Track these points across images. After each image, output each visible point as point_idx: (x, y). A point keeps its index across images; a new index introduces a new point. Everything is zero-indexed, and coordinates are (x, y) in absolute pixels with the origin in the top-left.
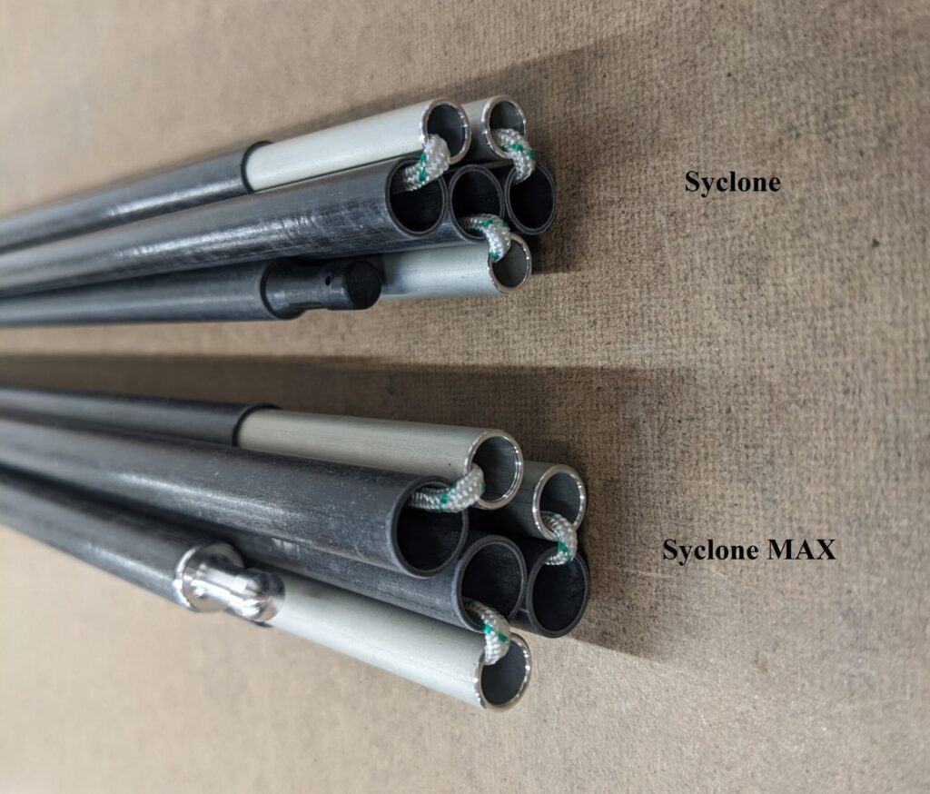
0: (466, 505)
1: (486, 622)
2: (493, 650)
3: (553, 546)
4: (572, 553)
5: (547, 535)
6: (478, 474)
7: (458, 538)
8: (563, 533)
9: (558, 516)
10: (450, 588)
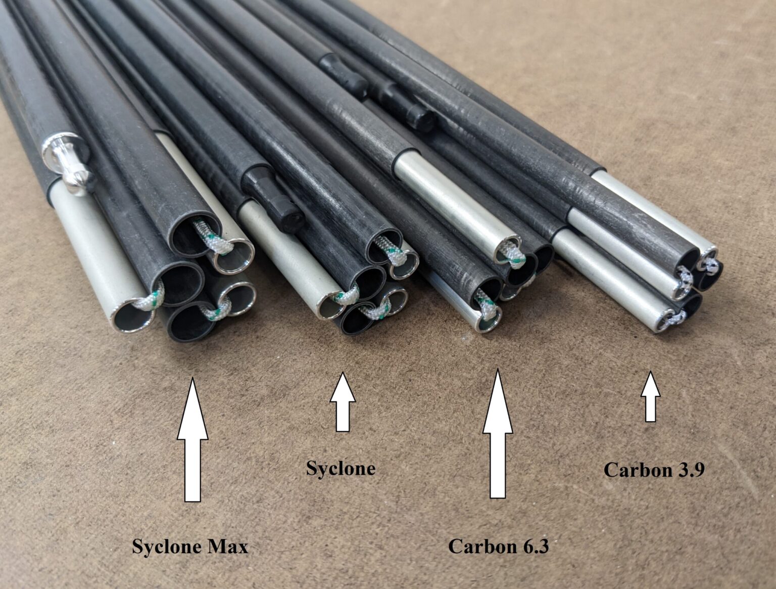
0: (212, 248)
1: (158, 291)
2: (145, 303)
3: (215, 307)
4: (217, 318)
5: (219, 303)
6: (230, 248)
7: (195, 253)
8: (224, 308)
9: (231, 303)
10: (170, 263)
